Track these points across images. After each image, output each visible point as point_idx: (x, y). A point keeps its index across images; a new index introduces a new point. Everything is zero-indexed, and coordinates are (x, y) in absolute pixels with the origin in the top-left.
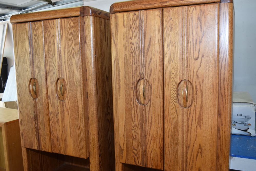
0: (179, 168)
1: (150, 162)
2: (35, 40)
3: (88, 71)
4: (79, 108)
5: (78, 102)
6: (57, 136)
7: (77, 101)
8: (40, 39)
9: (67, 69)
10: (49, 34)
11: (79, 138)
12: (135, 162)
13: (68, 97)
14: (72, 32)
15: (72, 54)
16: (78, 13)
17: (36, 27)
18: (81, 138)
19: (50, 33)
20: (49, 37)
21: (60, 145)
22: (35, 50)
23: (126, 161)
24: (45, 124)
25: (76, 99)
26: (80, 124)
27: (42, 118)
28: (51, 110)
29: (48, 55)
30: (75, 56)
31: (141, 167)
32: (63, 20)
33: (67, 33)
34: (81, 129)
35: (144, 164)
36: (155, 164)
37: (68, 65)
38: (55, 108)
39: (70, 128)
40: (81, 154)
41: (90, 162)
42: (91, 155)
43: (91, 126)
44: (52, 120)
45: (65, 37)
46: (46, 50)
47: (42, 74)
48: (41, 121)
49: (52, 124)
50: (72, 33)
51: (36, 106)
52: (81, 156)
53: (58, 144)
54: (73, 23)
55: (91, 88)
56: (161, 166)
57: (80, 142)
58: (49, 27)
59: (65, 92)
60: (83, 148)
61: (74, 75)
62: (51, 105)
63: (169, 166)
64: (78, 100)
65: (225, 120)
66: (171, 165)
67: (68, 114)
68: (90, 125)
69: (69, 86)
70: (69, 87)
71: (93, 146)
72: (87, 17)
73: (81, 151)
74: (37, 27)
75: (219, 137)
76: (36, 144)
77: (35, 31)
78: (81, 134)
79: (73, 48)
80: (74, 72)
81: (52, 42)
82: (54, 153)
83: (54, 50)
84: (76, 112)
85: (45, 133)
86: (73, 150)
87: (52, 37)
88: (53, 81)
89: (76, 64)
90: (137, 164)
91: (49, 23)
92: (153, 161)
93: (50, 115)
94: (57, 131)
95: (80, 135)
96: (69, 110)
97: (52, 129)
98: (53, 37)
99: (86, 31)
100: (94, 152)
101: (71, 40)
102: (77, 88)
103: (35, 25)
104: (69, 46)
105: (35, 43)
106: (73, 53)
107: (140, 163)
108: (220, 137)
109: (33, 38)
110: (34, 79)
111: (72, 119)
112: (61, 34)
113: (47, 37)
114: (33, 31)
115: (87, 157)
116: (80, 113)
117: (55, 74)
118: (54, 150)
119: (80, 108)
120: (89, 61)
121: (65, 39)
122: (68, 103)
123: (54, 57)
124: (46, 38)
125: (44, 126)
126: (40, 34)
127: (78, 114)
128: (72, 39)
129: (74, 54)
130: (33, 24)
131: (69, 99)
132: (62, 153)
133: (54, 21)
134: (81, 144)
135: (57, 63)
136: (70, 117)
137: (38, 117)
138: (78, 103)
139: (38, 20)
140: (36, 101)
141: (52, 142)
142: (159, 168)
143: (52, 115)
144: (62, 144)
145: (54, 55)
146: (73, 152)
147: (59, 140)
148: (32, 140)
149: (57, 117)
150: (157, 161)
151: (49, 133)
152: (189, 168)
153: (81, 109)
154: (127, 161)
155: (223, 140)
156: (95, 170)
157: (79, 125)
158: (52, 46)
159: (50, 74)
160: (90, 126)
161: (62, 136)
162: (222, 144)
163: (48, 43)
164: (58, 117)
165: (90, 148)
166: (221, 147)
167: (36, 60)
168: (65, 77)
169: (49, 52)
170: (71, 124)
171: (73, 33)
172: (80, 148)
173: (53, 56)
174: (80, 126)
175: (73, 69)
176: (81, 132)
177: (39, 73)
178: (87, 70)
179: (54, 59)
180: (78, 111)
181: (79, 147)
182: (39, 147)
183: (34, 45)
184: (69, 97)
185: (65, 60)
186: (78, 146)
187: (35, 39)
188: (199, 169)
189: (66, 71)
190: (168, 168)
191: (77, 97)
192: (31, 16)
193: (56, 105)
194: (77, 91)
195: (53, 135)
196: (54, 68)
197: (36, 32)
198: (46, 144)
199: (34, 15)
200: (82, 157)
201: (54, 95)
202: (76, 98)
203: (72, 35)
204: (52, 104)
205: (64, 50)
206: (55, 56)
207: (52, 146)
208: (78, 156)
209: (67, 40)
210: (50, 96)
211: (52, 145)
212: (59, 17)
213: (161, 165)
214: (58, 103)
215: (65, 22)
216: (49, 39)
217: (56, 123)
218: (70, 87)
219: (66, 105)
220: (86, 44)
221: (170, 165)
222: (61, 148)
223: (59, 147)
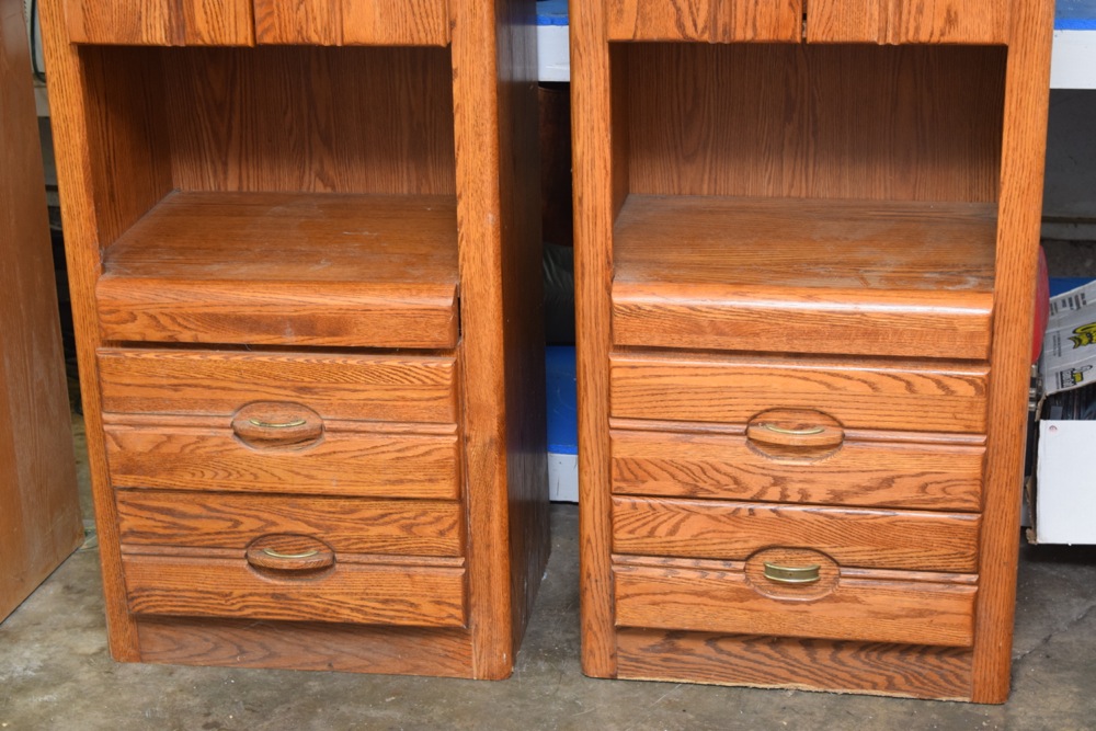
0: (871, 19)
1: (747, 13)
12: (680, 26)
23: (636, 27)
31: (705, 44)
35: (720, 30)
36: (768, 21)
40: (420, 27)
41: (454, 67)
42: (457, 32)
52: (422, 34)
56: (792, 24)
63: (829, 18)
66: (835, 13)
73: (422, 10)
76: (162, 14)
82: (267, 46)
86: (377, 14)
90: (691, 33)
92: (759, 7)
100: (474, 15)
107: (700, 25)
115: (446, 40)
118: (266, 31)
132: (315, 39)
142: (785, 35)
146: (378, 24)
150: (778, 7)
152: (909, 13)
154: (644, 25)
156: (478, 99)
182: (182, 26)
188: (949, 11)
190: (822, 28)
198: (221, 6)
200: (424, 42)
207: (257, 11)
208: (405, 40)
211: (260, 5)
213: (796, 20)
221: (831, 13)
222: (310, 16)
223: (298, 9)
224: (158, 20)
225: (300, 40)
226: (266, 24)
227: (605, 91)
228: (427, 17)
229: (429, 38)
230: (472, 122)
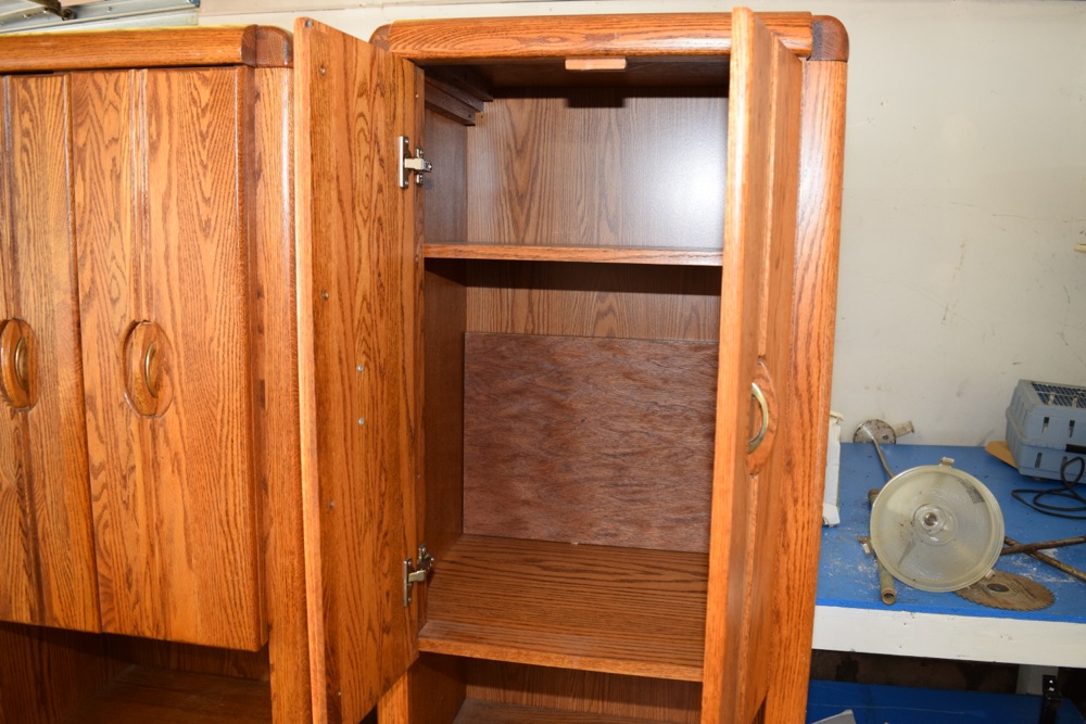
2: (25, 155)
3: (266, 294)
4: (226, 448)
5: (225, 421)
6: (124, 561)
7: (219, 418)
8: (48, 150)
9: (175, 284)
10: (96, 134)
11: (228, 569)
13: (180, 399)
14: (204, 129)
15: (201, 221)
16: (234, 52)
17: (32, 98)
18: (236, 568)
19: (101, 127)
20: (95, 146)
21: (137, 601)
22: (23, 197)
24: (71, 515)
25: (214, 409)
26: (231, 514)
27: (56, 494)
28: (97, 454)
29: (86, 222)
30: (215, 229)
32: (161, 75)
33: (181, 134)
34: (234, 531)
37: (181, 270)
38: (117, 446)
39: (186, 530)
40: (235, 635)
41: (271, 662)
42: (274, 634)
43: (276, 520)
44: (104, 499)
45: (170, 150)
46: (79, 198)
47: (56, 301)
48: (49, 502)
49: (100, 516)
50: (201, 133)
51: (28, 441)
52: (237, 641)
53: (132, 598)
54: (208, 91)
55: (279, 363)
57: (231, 586)
58: (97, 102)
59: (166, 379)
60: (242, 608)
61: (207, 311)
62: (96, 435)
64: (223, 413)
65: (807, 483)
67: (179, 471)
68: (273, 514)
69: (182, 354)
70: (182, 360)
71: (285, 600)
72: (268, 70)
73: (236, 620)
74: (36, 100)
75: (783, 545)
76: (28, 599)
77: (27, 116)
78: (234, 553)
79: (204, 198)
80: (206, 297)
81: (107, 165)
82: (110, 635)
83: (118, 200)
84: (216, 462)
85: (69, 554)
86: (199, 619)
87: (107, 147)
88: (109, 334)
89: (218, 263)
91: (95, 82)
93: (91, 478)
94: (123, 543)
95: (232, 558)
96: (182, 456)
97: (100, 535)
98: (114, 148)
99: (265, 129)
100: (288, 622)
101: (198, 163)
102: (221, 361)
103: (27, 89)
104: (190, 187)
105: (27, 167)
106: (204, 218)
108: (788, 546)
109: (18, 147)
110: (20, 323)
111: (193, 493)
112: (151, 137)
113: (85, 145)
114: (17, 116)
115: (259, 644)
116: (232, 465)
117: (121, 305)
118: (109, 622)
119: (235, 447)
120: (274, 255)
121: (170, 155)
122: (178, 427)
123: (117, 229)
124: (82, 150)
125: (67, 525)
126: (49, 132)
127: (223, 471)
128: (204, 158)
129: (209, 220)
130: (20, 87)
131: (181, 409)
132: (148, 634)
133: (118, 77)
134: (237, 592)
135: (128, 258)
136: (185, 482)
137: (37, 485)
138: (222, 427)
139: (41, 68)
140: (25, 418)
141: (101, 589)
143: (102, 477)
144: (148, 595)
145: (118, 222)
146: (200, 628)
147: (137, 581)
148: (9, 584)
149: (125, 487)
151: (86, 553)
153: (235, 452)
155: (798, 556)
156: (292, 691)
157: (227, 515)
158: (108, 185)
159: (96, 303)
160: (272, 520)
161: (148, 563)
162: (792, 568)
163: (91, 171)
164: (130, 483)
165: (273, 606)
166: (789, 579)
167: (29, 242)
168: (168, 317)
169: (91, 211)
170: (189, 513)
171: (207, 132)
172: (229, 611)
173: (110, 225)
174: (231, 519)
175: (204, 285)
176: (236, 544)
177: (44, 300)
178: (265, 290)
179: (115, 240)
180: (223, 460)
181: (228, 605)
182: (42, 610)
183: (19, 174)
184: (184, 401)
185: (167, 247)
186: (222, 600)
187: (24, 149)
189: (170, 291)
191: (218, 401)
192: (12, 50)
193: (122, 438)
194: (221, 375)
195: (107, 559)
196: (114, 277)
197: (31, 120)
198: (73, 598)
199: (24, 48)
200: (238, 647)
201: (114, 393)
202: (216, 406)
203: (204, 140)
204: (102, 431)
205: (163, 204)
206: (120, 227)
207: (102, 605)
208: (223, 644)
209: (178, 160)
210: (93, 398)
211: (104, 601)
212: (146, 64)
214: (134, 427)
215: (169, 87)
216: (93, 153)
217: (123, 512)
218: (187, 358)
219: (170, 436)
220: (261, 183)
222: (144, 614)
223: (134, 608)
224: (24, 604)
225: (136, 634)
226: (109, 617)
227: (404, 692)
228: (241, 626)
229: (242, 643)
230: (287, 709)
